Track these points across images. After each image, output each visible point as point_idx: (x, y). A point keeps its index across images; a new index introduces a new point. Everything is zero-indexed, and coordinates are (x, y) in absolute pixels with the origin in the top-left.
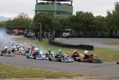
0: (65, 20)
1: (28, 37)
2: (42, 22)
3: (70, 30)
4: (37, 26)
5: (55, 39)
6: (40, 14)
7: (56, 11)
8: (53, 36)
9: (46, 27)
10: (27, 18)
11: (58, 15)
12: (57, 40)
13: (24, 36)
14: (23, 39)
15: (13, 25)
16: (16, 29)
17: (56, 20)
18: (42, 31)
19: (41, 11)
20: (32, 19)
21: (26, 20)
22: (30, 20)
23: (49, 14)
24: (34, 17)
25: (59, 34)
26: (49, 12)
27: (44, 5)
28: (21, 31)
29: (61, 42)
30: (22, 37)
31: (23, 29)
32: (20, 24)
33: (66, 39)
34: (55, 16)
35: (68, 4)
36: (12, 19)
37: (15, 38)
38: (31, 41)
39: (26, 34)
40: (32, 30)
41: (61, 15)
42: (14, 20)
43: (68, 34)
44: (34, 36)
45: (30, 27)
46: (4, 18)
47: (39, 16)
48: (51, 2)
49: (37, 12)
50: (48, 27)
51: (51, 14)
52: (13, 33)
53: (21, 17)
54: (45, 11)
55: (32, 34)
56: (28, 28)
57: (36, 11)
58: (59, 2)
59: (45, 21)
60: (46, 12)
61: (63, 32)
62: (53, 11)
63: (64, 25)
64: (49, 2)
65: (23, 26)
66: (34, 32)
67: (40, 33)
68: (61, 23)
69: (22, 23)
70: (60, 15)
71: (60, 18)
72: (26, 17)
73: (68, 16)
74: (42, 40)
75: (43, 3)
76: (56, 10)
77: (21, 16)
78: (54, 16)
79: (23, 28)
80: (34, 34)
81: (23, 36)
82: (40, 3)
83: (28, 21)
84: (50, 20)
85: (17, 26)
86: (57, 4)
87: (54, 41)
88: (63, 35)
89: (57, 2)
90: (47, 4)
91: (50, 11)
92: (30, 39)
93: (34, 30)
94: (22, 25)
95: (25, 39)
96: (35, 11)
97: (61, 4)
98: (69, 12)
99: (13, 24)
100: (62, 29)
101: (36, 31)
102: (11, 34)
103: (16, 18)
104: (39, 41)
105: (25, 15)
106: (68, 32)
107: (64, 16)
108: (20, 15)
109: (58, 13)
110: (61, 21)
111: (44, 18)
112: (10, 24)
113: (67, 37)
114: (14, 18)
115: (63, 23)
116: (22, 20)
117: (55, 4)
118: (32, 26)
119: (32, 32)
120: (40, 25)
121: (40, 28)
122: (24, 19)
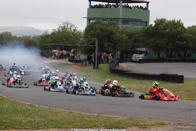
0: (137, 33)
1: (76, 61)
2: (98, 37)
3: (144, 49)
4: (91, 44)
5: (120, 64)
6: (95, 23)
7: (122, 19)
8: (117, 59)
9: (106, 45)
11: (125, 26)
12: (124, 66)
13: (69, 60)
14: (67, 64)
15: (51, 42)
16: (55, 49)
17: (122, 33)
18: (98, 51)
19: (96, 18)
20: (82, 32)
21: (73, 34)
22: (79, 33)
23: (111, 24)
24: (85, 29)
25: (127, 57)
26: (111, 20)
27: (102, 9)
28: (65, 52)
29: (129, 69)
30: (65, 61)
31: (68, 49)
32: (63, 41)
33: (138, 64)
34: (120, 27)
35: (142, 7)
36: (50, 33)
37: (55, 63)
38: (80, 67)
39: (73, 57)
40: (81, 50)
41: (130, 26)
42: (53, 34)
43: (141, 56)
44: (85, 60)
45: (78, 44)
46: (37, 30)
47: (94, 28)
48: (114, 4)
49: (90, 21)
50: (109, 45)
51: (114, 24)
52: (52, 55)
53: (64, 28)
54: (104, 19)
55: (83, 57)
56: (75, 47)
57: (89, 19)
58: (126, 4)
59: (102, 36)
60: (105, 20)
61: (133, 53)
62: (117, 19)
63: (135, 41)
64: (110, 3)
65: (68, 43)
66: (85, 54)
67: (95, 55)
68: (129, 39)
69: (66, 39)
70: (127, 26)
71: (128, 30)
72: (72, 29)
73: (142, 27)
74: (99, 66)
75: (100, 6)
76: (121, 17)
77: (64, 27)
78: (118, 27)
79: (67, 46)
80: (86, 57)
81: (67, 59)
82: (96, 7)
83: (75, 35)
84: (112, 34)
85: (57, 44)
86: (123, 7)
87: (119, 68)
88: (133, 58)
89: (124, 4)
90: (107, 6)
91: (111, 18)
92: (78, 65)
93: (85, 50)
94: (66, 42)
95: (70, 65)
96: (88, 18)
97: (130, 8)
98: (144, 20)
99: (51, 40)
100: (132, 48)
101: (89, 51)
102: (47, 57)
103: (57, 30)
104: (94, 68)
105: (71, 26)
106: (141, 53)
107: (136, 26)
108: (62, 25)
109: (126, 21)
110: (130, 35)
111: (102, 30)
112: (47, 40)
113: (141, 61)
114: (53, 31)
115: (133, 38)
116: (66, 34)
117: (119, 7)
118: (83, 43)
119: (82, 53)
120: (95, 41)
121: (95, 47)
122: (68, 33)
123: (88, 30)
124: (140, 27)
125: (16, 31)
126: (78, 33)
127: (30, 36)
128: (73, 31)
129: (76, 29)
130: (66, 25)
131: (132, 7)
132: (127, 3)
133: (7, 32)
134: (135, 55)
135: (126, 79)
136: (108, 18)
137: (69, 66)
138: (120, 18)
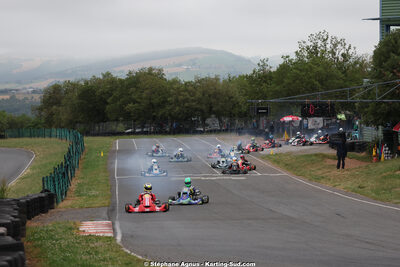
4: (392, 95)
10: (343, 55)
13: (332, 145)
14: (325, 157)
15: (277, 94)
16: (291, 114)
20: (368, 60)
21: (340, 66)
22: (360, 64)
24: (375, 52)
32: (314, 89)
36: (274, 65)
38: (364, 164)
42: (283, 68)
44: (378, 144)
45: (357, 99)
49: (388, 27)
53: (313, 52)
55: (371, 134)
57: (385, 24)
66: (376, 124)
69: (321, 82)
72: (339, 54)
77: (315, 47)
79: (321, 104)
80: (380, 133)
83: (347, 70)
85: (296, 98)
92: (358, 159)
93: (374, 113)
96: (382, 21)
99: (278, 88)
101: (387, 117)
103: (293, 57)
105: (335, 45)
108: (309, 44)
112: (265, 87)
114: (282, 61)
116: (320, 69)
118: (369, 94)
119: (368, 124)
122: (328, 65)
123: (381, 54)
125: (180, 65)
126: (356, 63)
127: (217, 79)
128: (341, 59)
129: (350, 52)
130: (320, 43)
133: (151, 69)
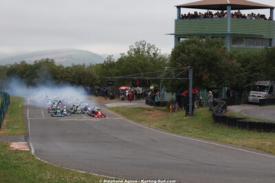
0: (256, 57)
1: (158, 104)
2: (192, 65)
3: (268, 83)
4: (181, 76)
5: (229, 107)
6: (188, 43)
7: (229, 34)
8: (224, 100)
9: (205, 77)
10: (154, 54)
11: (233, 46)
12: (236, 110)
13: (147, 103)
14: (144, 109)
15: (117, 74)
16: (125, 85)
17: (231, 57)
18: (193, 88)
19: (189, 35)
20: (167, 57)
21: (152, 60)
22: (162, 59)
23: (213, 44)
24: (172, 52)
25: (240, 96)
26: (213, 37)
28: (140, 90)
29: (244, 115)
30: (141, 103)
31: (145, 84)
32: (137, 72)
33: (258, 107)
34: (228, 47)
36: (116, 59)
37: (124, 107)
38: (165, 113)
39: (153, 98)
40: (166, 86)
41: (243, 46)
42: (121, 61)
43: (263, 95)
44: (172, 102)
45: (162, 77)
46: (95, 55)
47: (187, 50)
48: (216, 11)
49: (179, 39)
50: (210, 77)
51: (218, 43)
53: (138, 51)
54: (202, 36)
55: (169, 97)
56: (157, 82)
57: (178, 37)
58: (237, 11)
59: (200, 62)
60: (204, 38)
61: (249, 89)
62: (223, 36)
63: (253, 70)
64: (210, 11)
65: (145, 76)
66: (172, 92)
68: (243, 66)
69: (142, 68)
70: (240, 46)
71: (241, 53)
72: (151, 53)
73: (264, 47)
74: (195, 112)
75: (195, 16)
76: (229, 32)
77: (139, 49)
78: (225, 48)
79: (143, 80)
80: (174, 97)
81: (145, 101)
83: (156, 62)
84: (215, 59)
85: (128, 77)
86: (233, 15)
87: (227, 115)
88: (251, 98)
89: (233, 12)
90: (206, 16)
91: (213, 34)
92: (162, 110)
93: (172, 86)
94: (142, 74)
95: (149, 110)
96: (176, 35)
97: (244, 17)
98: (266, 36)
99: (118, 71)
100: (248, 82)
101: (179, 88)
102: (112, 98)
103: (127, 54)
104: (187, 114)
105: (149, 49)
106: (262, 88)
107: (252, 47)
108: (135, 47)
109: (237, 39)
110: (245, 61)
111: (199, 53)
112: (110, 71)
113: (262, 103)
114: (120, 57)
115: (249, 66)
116: (141, 61)
117: (226, 16)
118: (168, 75)
119: (168, 91)
120: (188, 72)
121: (189, 80)
122: (145, 59)
123: (175, 54)
124: (260, 47)
125: (62, 58)
127: (84, 65)
128: (152, 56)
129: (158, 52)
130: (141, 47)
131: (246, 15)
132: (239, 9)
133: (47, 59)
134: (252, 93)
135: (239, 131)
136: (207, 35)
137: (147, 112)
138: (226, 34)
